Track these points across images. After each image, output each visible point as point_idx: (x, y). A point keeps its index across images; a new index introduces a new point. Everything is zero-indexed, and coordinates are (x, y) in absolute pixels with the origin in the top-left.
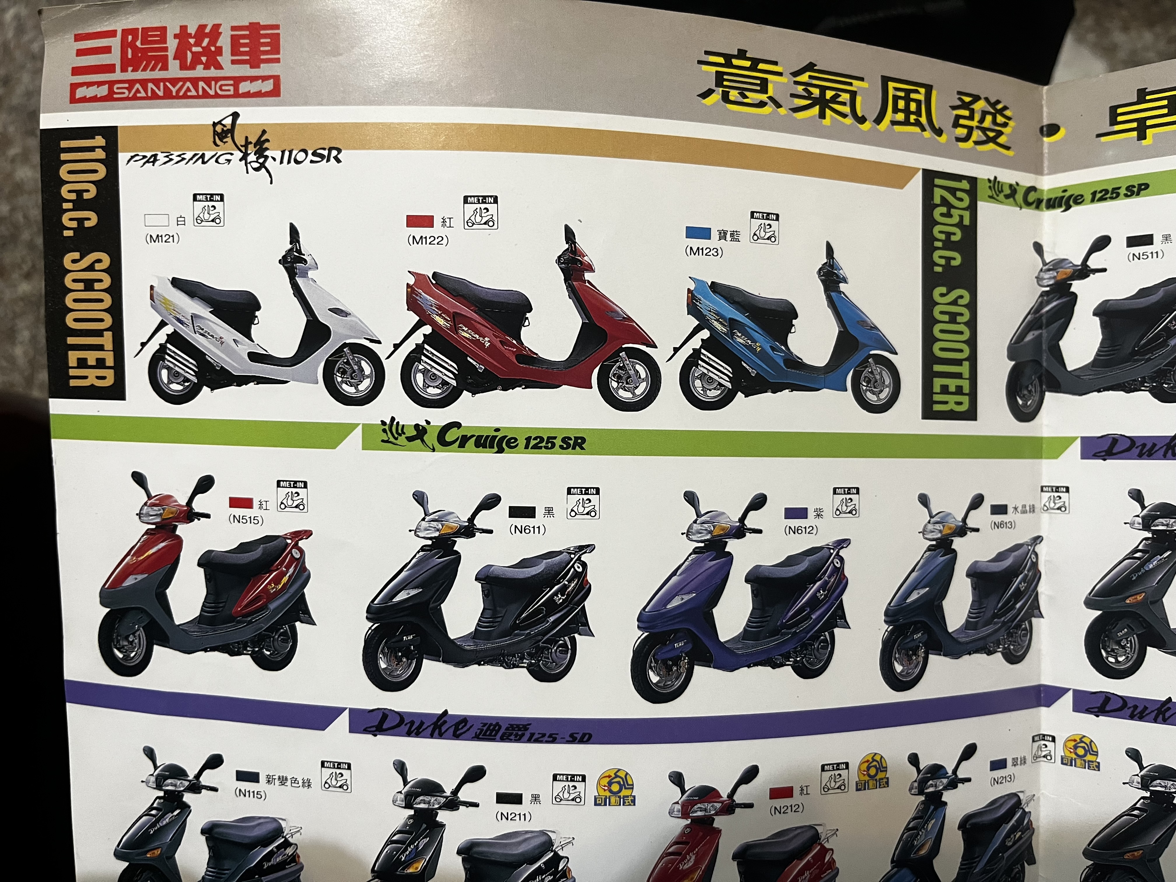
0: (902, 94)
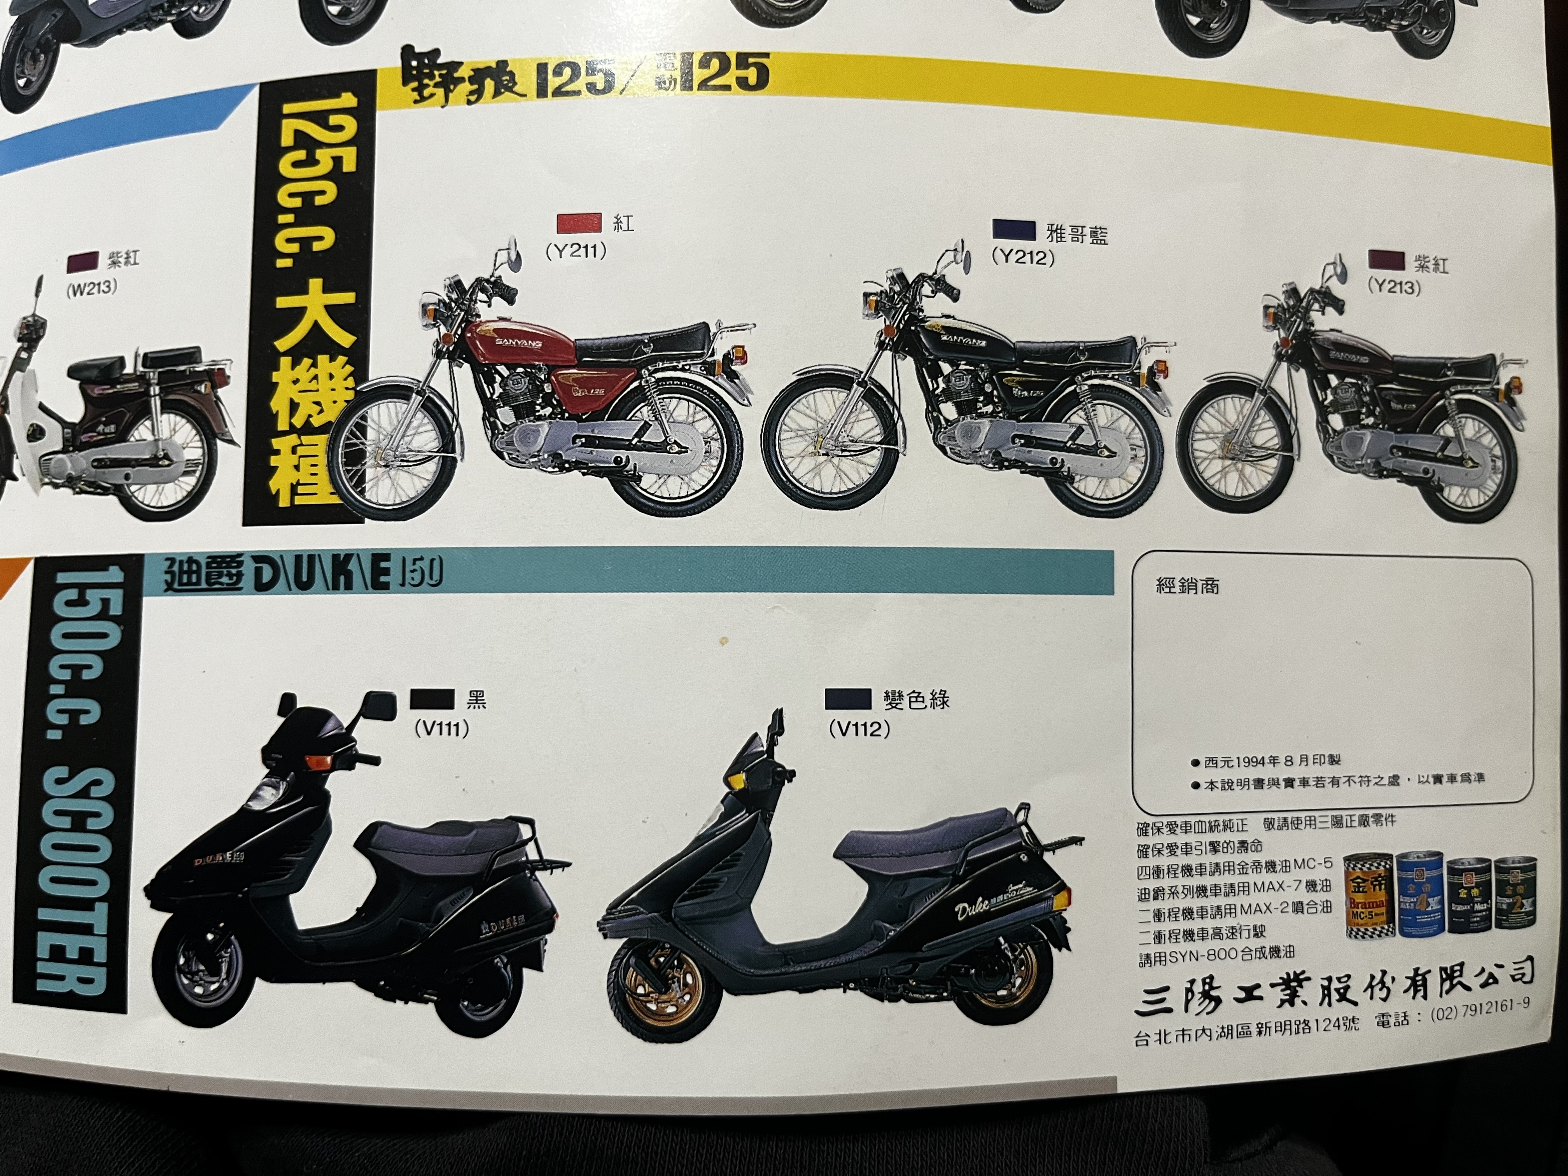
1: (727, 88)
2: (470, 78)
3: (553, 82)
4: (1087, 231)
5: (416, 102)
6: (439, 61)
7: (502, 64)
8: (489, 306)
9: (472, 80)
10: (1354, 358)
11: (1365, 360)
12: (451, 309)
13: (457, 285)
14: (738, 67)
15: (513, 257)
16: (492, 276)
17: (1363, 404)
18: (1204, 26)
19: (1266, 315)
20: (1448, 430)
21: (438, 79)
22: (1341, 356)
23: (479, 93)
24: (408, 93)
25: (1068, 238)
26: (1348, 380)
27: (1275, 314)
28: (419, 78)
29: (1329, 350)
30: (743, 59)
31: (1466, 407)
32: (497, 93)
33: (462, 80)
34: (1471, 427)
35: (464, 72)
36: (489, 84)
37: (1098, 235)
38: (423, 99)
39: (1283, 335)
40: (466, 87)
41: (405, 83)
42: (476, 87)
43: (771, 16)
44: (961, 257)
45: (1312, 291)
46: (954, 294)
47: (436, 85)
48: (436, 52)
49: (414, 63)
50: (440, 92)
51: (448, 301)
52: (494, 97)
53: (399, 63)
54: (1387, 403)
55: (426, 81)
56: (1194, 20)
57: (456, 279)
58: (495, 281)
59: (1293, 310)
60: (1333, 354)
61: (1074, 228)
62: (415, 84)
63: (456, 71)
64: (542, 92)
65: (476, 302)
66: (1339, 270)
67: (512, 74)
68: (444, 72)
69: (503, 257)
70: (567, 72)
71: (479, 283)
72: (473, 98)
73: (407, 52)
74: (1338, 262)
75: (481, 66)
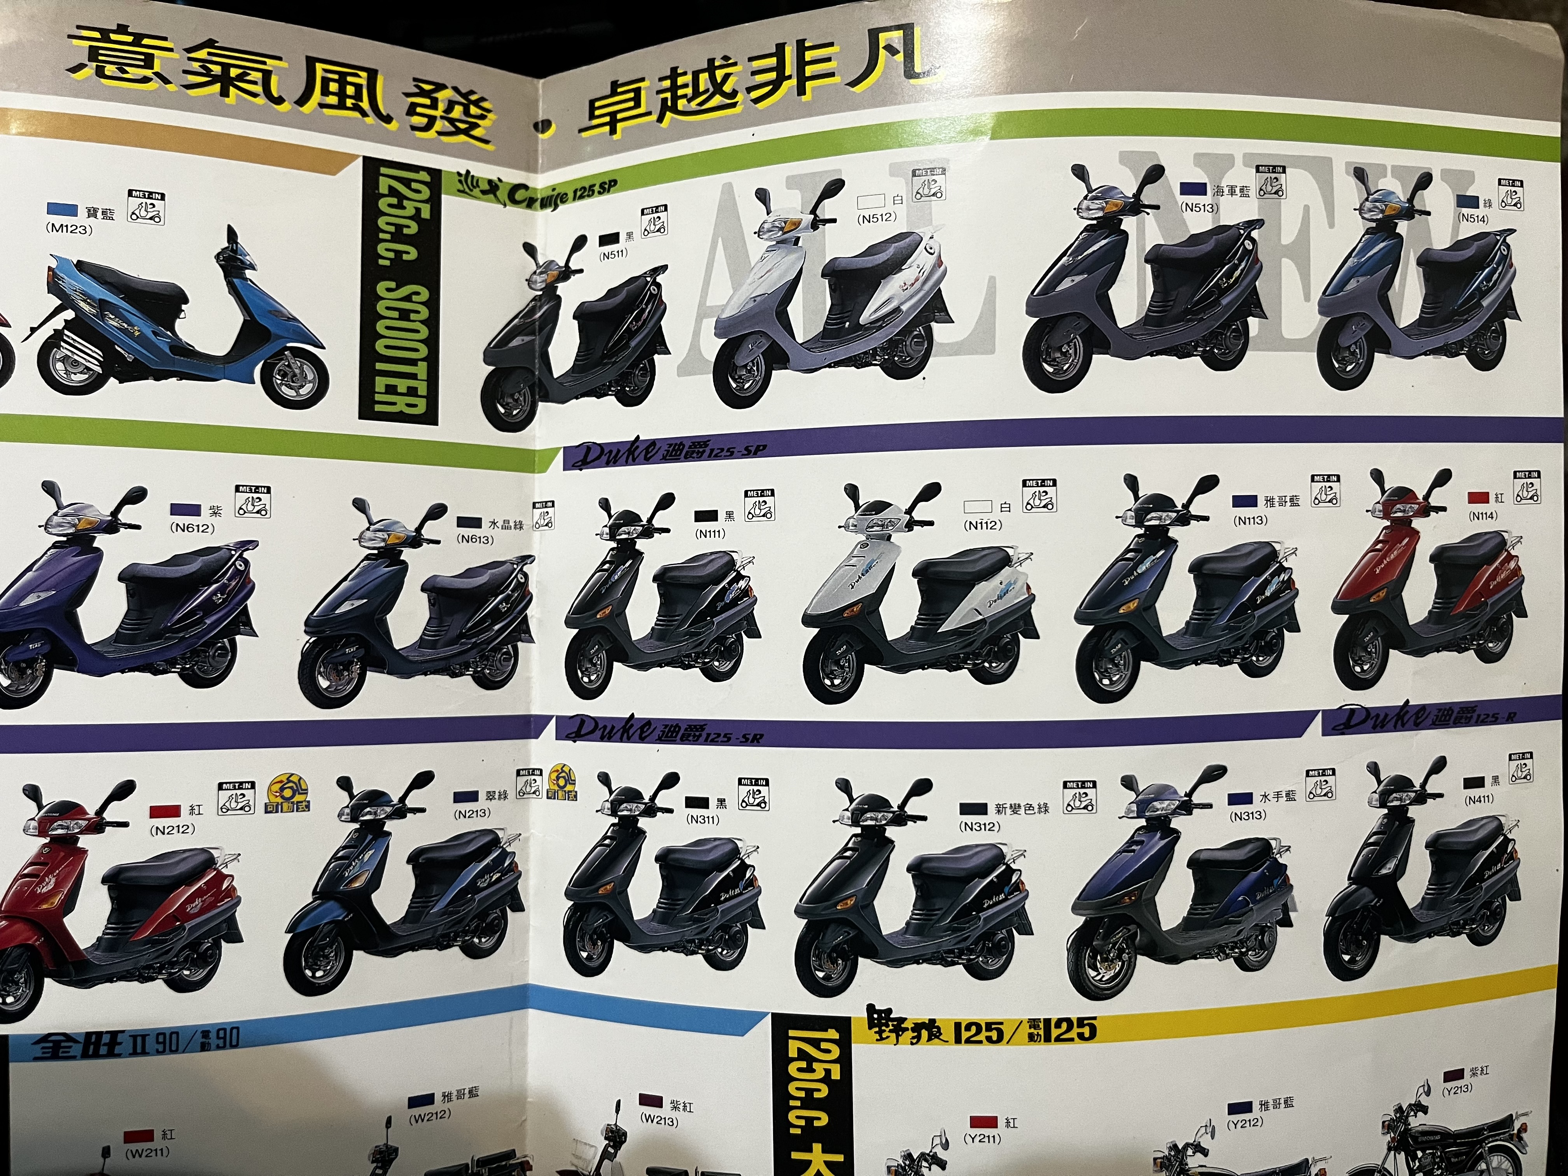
0: (336, 77)
1: (1072, 1040)
2: (912, 1028)
3: (965, 1035)
4: (1282, 1101)
5: (877, 1040)
6: (892, 1016)
7: (932, 1021)
8: (930, 1170)
9: (913, 1030)
10: (1432, 1138)
11: (1438, 1137)
12: (905, 1170)
13: (909, 1156)
14: (1078, 1027)
15: (944, 1141)
16: (931, 1152)
17: (1435, 1163)
18: (1352, 961)
19: (1383, 1127)
20: (1483, 1166)
21: (891, 1027)
22: (1425, 1138)
23: (919, 1038)
24: (873, 1034)
25: (1271, 1107)
26: (1428, 1152)
27: (1389, 1125)
28: (880, 1025)
29: (1418, 1137)
30: (1081, 1022)
31: (1494, 1150)
32: (929, 1039)
33: (907, 1029)
34: (1496, 1160)
35: (908, 1025)
36: (925, 1034)
37: (1288, 1102)
38: (882, 1039)
39: (1392, 1135)
40: (909, 1034)
41: (870, 1028)
42: (916, 1034)
43: (1098, 994)
44: (1209, 1130)
45: (1410, 1105)
46: (1205, 1153)
47: (890, 1031)
48: (890, 1011)
49: (876, 1016)
50: (893, 1035)
51: (903, 1165)
52: (928, 1041)
53: (865, 1015)
54: (1449, 1159)
55: (884, 1028)
56: (1346, 958)
57: (908, 1152)
58: (933, 1155)
59: (1399, 1120)
60: (1420, 1139)
61: (1275, 1100)
62: (877, 1029)
63: (903, 1023)
64: (958, 1041)
65: (921, 1167)
66: (1426, 1089)
67: (939, 1028)
68: (895, 1023)
69: (937, 1141)
70: (974, 1029)
71: (923, 1156)
72: (914, 1041)
73: (871, 1008)
74: (1426, 1084)
75: (919, 1022)
